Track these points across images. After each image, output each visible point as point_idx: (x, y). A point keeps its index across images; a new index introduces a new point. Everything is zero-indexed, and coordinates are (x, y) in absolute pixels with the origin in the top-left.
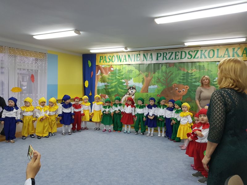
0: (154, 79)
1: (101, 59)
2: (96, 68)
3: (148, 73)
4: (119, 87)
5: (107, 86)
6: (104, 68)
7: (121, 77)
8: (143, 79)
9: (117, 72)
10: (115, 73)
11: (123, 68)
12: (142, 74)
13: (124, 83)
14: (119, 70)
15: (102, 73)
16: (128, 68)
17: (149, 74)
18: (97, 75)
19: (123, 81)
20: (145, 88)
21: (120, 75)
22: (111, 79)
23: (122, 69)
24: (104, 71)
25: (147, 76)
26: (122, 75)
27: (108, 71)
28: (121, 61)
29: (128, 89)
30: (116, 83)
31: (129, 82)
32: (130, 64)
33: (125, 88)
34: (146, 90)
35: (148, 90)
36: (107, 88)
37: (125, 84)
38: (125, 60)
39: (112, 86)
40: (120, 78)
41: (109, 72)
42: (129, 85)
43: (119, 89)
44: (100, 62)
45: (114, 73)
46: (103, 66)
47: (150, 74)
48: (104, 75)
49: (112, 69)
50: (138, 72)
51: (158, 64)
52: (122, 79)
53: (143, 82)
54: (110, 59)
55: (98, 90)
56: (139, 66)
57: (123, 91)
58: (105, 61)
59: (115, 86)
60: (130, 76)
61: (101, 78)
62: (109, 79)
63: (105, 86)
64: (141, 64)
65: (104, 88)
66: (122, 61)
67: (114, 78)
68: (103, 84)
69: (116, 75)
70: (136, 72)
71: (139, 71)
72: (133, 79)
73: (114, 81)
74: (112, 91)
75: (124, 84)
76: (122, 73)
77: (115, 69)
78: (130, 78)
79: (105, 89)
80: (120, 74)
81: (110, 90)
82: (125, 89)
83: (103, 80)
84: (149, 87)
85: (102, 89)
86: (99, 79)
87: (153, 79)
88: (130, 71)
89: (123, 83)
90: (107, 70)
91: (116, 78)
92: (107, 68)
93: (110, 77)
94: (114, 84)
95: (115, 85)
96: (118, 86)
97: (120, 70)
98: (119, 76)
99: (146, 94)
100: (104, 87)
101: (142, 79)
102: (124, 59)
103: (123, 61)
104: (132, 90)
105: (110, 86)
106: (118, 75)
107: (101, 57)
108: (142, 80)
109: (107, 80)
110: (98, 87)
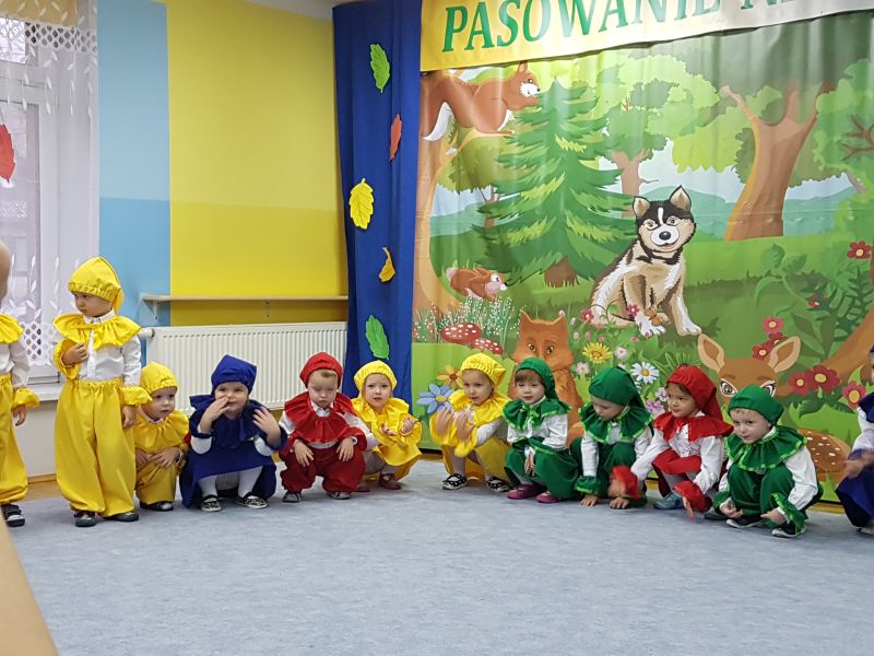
0: (830, 133)
1: (456, 27)
2: (419, 90)
3: (779, 95)
4: (576, 213)
5: (495, 212)
6: (472, 88)
7: (586, 138)
8: (747, 137)
9: (563, 105)
10: (551, 116)
11: (599, 76)
12: (735, 105)
13: (610, 177)
14: (578, 91)
15: (460, 122)
16: (635, 71)
17: (786, 101)
18: (428, 138)
19: (603, 164)
20: (757, 202)
21: (580, 124)
22: (521, 163)
23: (592, 83)
24: (472, 111)
25: (771, 117)
26: (598, 125)
27: (500, 103)
28: (585, 32)
29: (639, 222)
30: (555, 184)
31: (645, 169)
32: (649, 45)
33: (617, 215)
34: (765, 214)
35: (778, 220)
36: (497, 222)
37: (617, 188)
38: (614, 19)
39: (526, 208)
40: (578, 148)
41: (509, 112)
42: (643, 190)
43: (577, 227)
44: (448, 48)
45: (539, 117)
46: (467, 77)
47: (795, 95)
48: (474, 134)
49: (527, 90)
50: (704, 94)
51: (854, 20)
52: (598, 151)
53: (743, 161)
54: (512, 24)
55: (439, 243)
56: (716, 48)
57: (601, 234)
58: (479, 40)
59: (550, 205)
60: (654, 128)
61: (456, 161)
62: (505, 160)
63: (481, 210)
64: (726, 32)
65: (475, 228)
66: (595, 24)
67: (542, 150)
68: (471, 198)
69: (553, 131)
70: (690, 99)
71: (716, 84)
72: (670, 144)
73: (542, 172)
74: (527, 244)
75: (609, 188)
76: (593, 115)
77: (545, 88)
78: (651, 144)
79: (484, 232)
80: (579, 117)
81: (514, 237)
82: (615, 224)
83: (470, 174)
84: (790, 193)
85: (464, 237)
86: (446, 169)
87: (819, 136)
88: (651, 95)
89: (598, 180)
90: (494, 99)
91: (554, 151)
92: (493, 83)
93: (515, 149)
94: (540, 192)
95: (551, 199)
96: (571, 203)
97: (584, 89)
98: (573, 137)
99: (766, 243)
100: (479, 220)
101: (737, 137)
102: (608, 13)
103: (603, 28)
104: (664, 228)
105: (513, 208)
106: (565, 127)
107: (451, 11)
108: (738, 146)
109: (496, 170)
110: (438, 221)
